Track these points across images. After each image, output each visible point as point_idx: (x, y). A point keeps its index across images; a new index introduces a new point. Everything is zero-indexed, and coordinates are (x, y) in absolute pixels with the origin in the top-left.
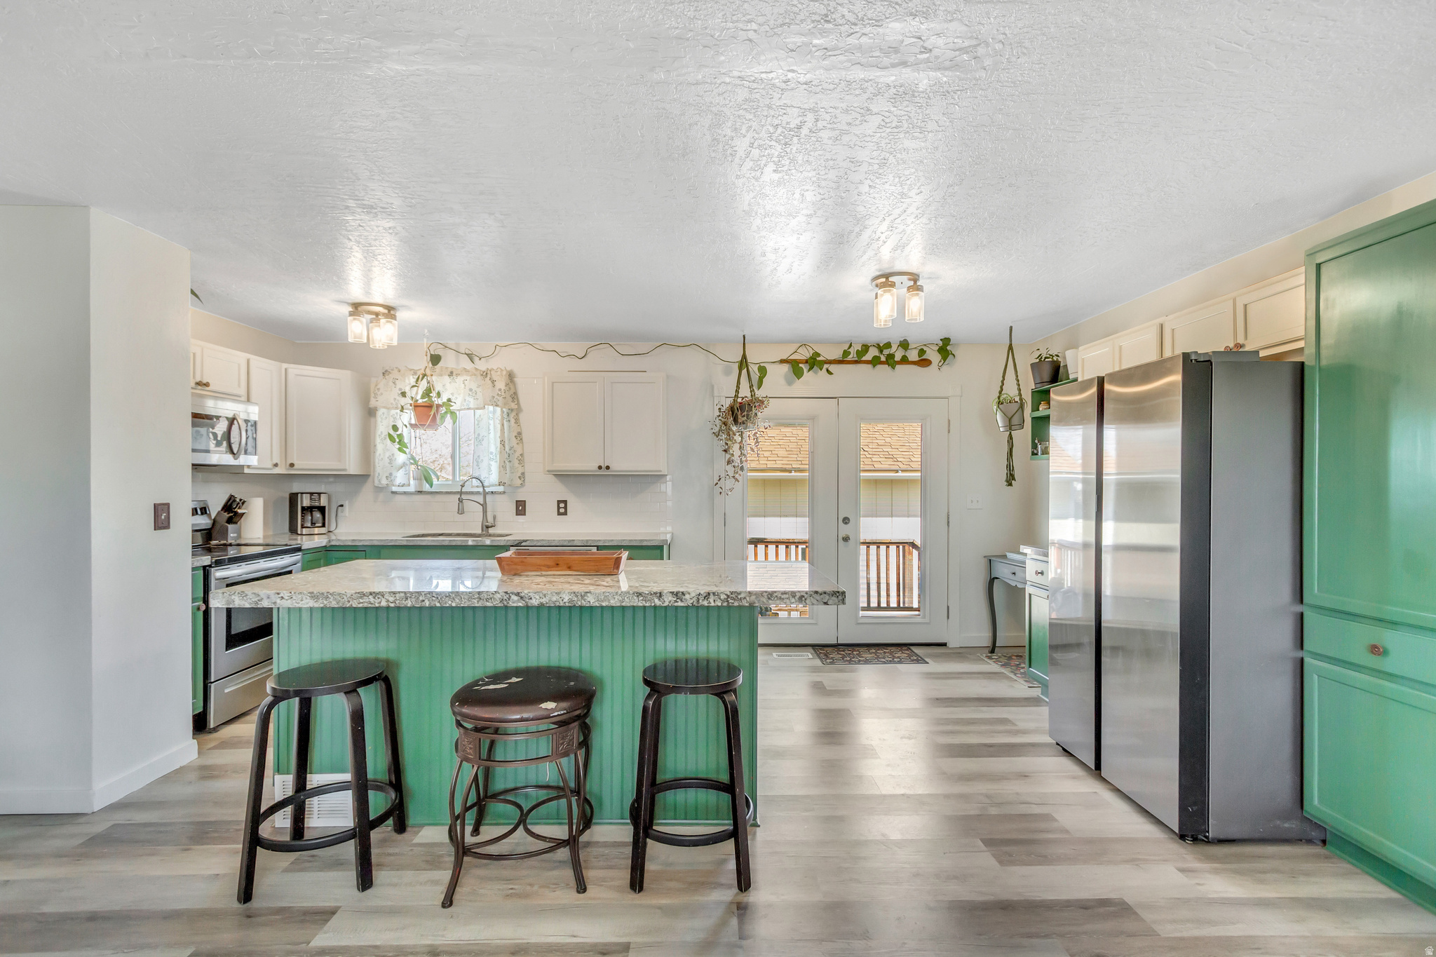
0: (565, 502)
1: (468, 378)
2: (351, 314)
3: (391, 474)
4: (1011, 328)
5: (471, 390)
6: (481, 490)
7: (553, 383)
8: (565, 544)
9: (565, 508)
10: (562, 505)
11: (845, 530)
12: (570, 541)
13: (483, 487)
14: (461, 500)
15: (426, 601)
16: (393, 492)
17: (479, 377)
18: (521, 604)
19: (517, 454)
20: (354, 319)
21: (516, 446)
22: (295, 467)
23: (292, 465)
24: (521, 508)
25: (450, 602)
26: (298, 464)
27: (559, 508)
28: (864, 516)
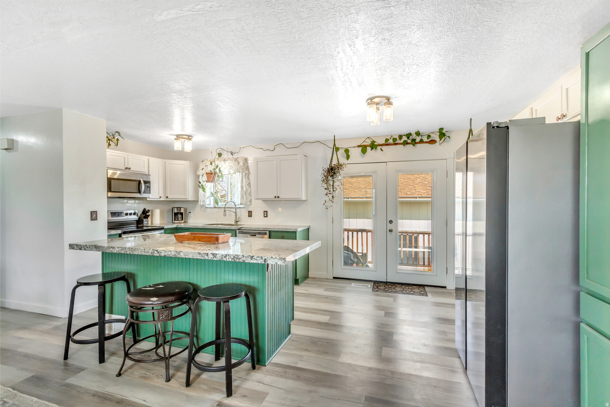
0: (267, 212)
1: (230, 161)
2: (175, 139)
3: (204, 200)
4: (471, 119)
5: (231, 166)
6: (234, 206)
7: (257, 162)
8: (257, 229)
9: (267, 214)
10: (265, 213)
11: (390, 227)
12: (259, 228)
13: (235, 205)
14: (225, 211)
15: (128, 251)
16: (206, 207)
17: (234, 161)
18: (158, 255)
19: (249, 192)
20: (177, 141)
21: (248, 188)
22: (168, 198)
23: (167, 197)
24: (250, 214)
25: (135, 252)
26: (170, 197)
27: (264, 214)
28: (400, 219)
